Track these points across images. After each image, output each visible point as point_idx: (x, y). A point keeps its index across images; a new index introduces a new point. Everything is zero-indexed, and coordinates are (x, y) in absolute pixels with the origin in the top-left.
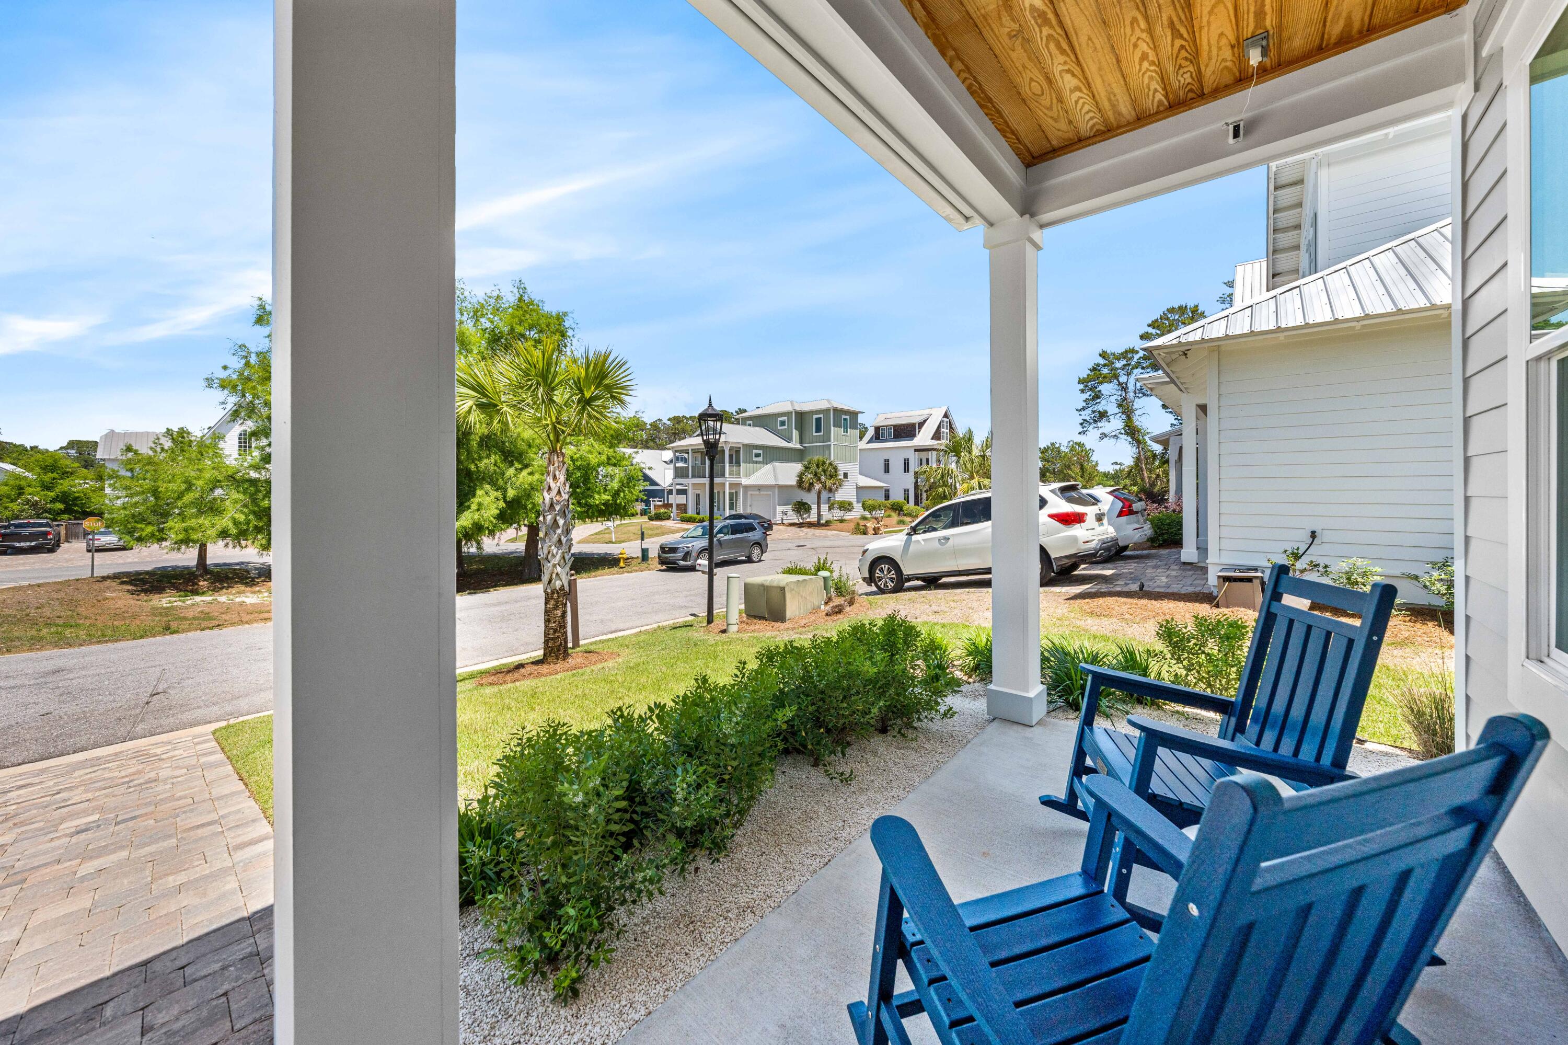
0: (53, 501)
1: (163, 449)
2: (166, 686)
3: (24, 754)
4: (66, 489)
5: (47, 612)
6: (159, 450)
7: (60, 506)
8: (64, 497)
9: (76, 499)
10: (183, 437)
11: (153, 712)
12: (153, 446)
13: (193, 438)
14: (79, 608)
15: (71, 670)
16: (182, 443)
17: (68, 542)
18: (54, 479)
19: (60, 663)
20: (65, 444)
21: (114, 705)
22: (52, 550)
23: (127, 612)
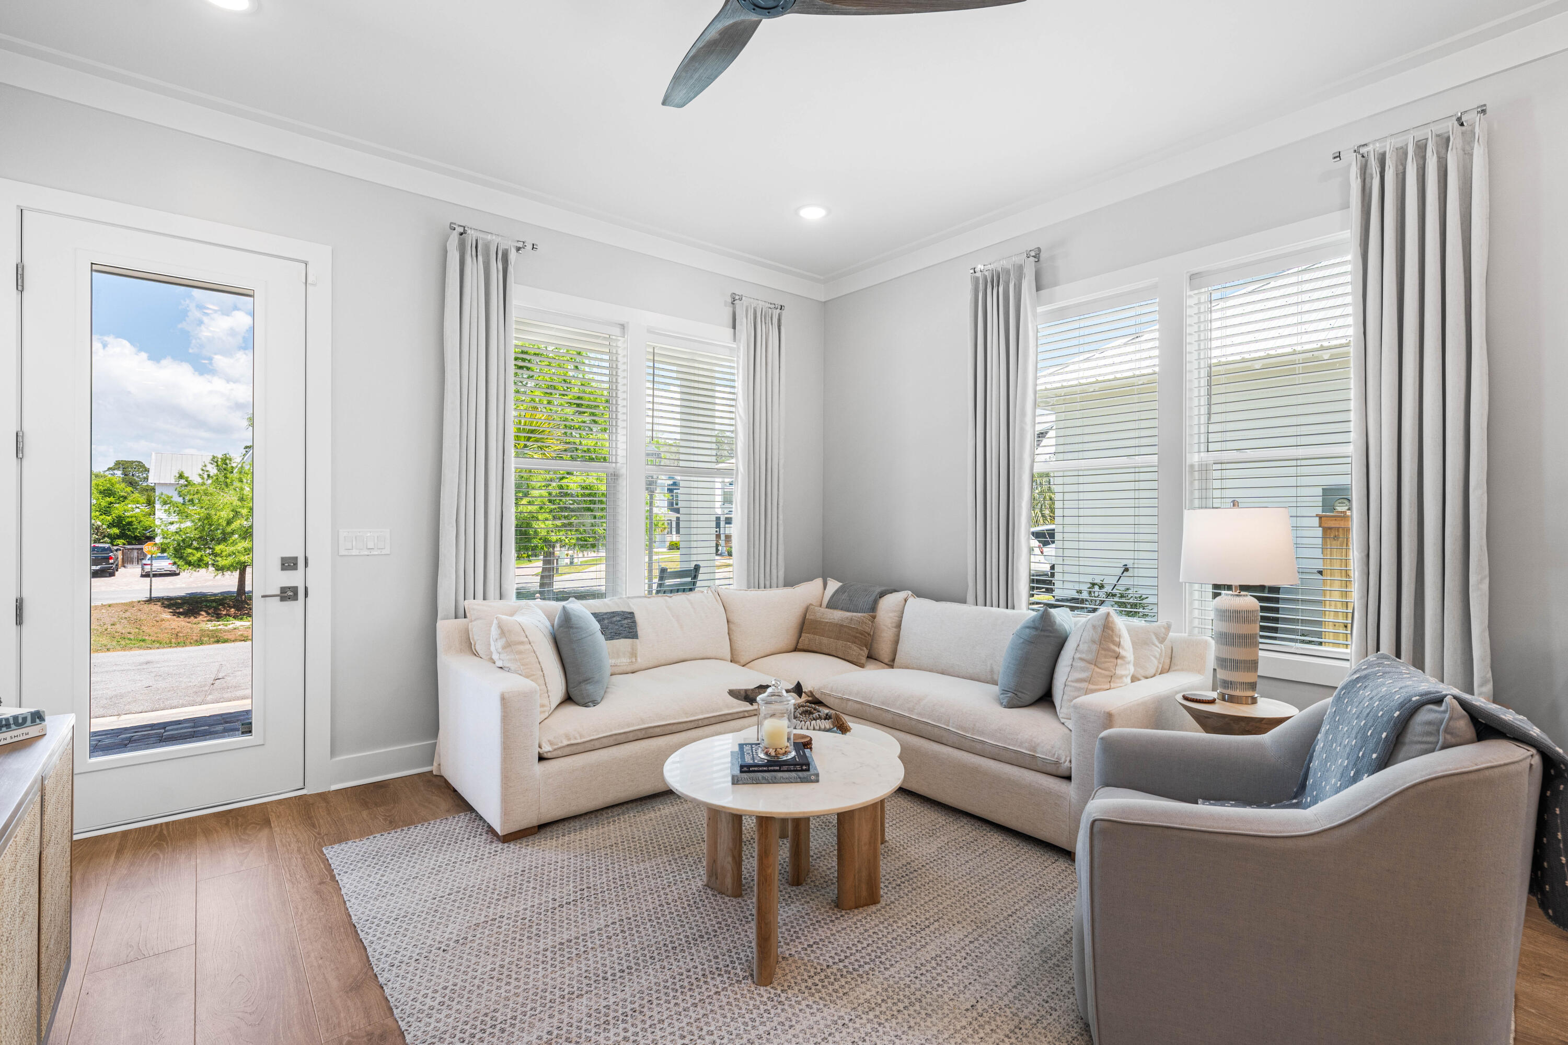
0: (111, 525)
1: (209, 476)
2: (224, 675)
3: (142, 707)
4: (121, 513)
5: (119, 627)
6: (206, 476)
7: (116, 531)
8: (118, 522)
9: (130, 523)
10: (226, 464)
11: (217, 689)
12: (201, 472)
13: (234, 465)
14: (143, 627)
15: (157, 662)
16: (225, 469)
17: (124, 566)
18: (111, 503)
19: (149, 658)
20: (112, 465)
21: (191, 684)
22: (112, 575)
23: (181, 632)
